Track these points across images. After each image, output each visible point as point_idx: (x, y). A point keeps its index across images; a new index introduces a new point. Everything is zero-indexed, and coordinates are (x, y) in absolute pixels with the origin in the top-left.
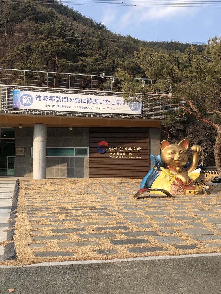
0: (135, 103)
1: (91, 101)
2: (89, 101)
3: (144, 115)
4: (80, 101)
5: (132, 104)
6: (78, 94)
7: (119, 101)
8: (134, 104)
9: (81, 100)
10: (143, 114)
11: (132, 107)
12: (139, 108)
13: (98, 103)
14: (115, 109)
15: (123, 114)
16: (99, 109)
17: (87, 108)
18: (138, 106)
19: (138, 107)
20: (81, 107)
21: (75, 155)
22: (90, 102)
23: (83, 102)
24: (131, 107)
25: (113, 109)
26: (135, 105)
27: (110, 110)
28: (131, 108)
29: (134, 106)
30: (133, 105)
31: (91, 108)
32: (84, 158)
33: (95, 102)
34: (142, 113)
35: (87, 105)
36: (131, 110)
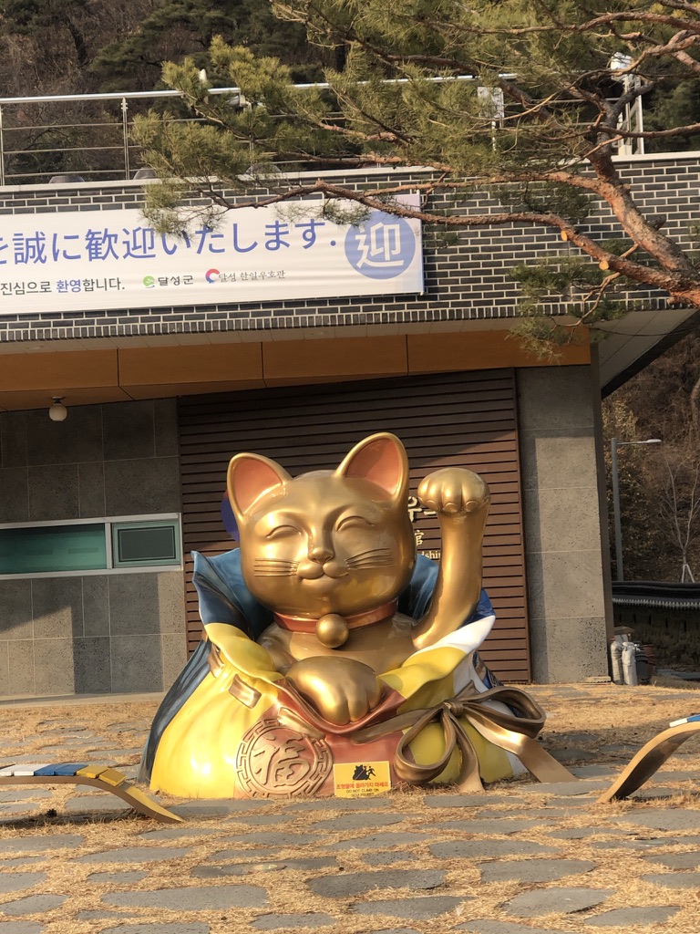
0: (380, 231)
1: (110, 246)
2: (96, 245)
3: (443, 297)
4: (48, 252)
5: (362, 238)
6: (31, 211)
7: (277, 226)
8: (373, 236)
9: (48, 243)
10: (437, 290)
11: (364, 256)
12: (406, 256)
13: (149, 252)
14: (254, 279)
15: (312, 302)
16: (157, 285)
17: (89, 285)
18: (398, 244)
19: (397, 251)
20: (53, 287)
21: (109, 564)
22: (104, 247)
23: (60, 255)
24: (352, 253)
25: (244, 278)
26: (380, 242)
27: (229, 284)
28: (353, 262)
29: (374, 245)
30: (368, 242)
31: (108, 283)
32: (160, 578)
33: (135, 248)
34: (426, 283)
35: (86, 269)
36: (356, 273)
